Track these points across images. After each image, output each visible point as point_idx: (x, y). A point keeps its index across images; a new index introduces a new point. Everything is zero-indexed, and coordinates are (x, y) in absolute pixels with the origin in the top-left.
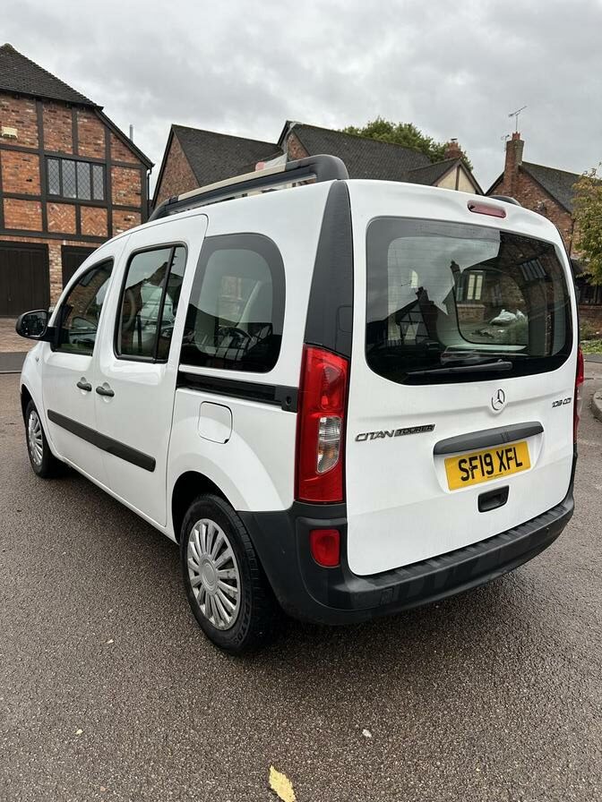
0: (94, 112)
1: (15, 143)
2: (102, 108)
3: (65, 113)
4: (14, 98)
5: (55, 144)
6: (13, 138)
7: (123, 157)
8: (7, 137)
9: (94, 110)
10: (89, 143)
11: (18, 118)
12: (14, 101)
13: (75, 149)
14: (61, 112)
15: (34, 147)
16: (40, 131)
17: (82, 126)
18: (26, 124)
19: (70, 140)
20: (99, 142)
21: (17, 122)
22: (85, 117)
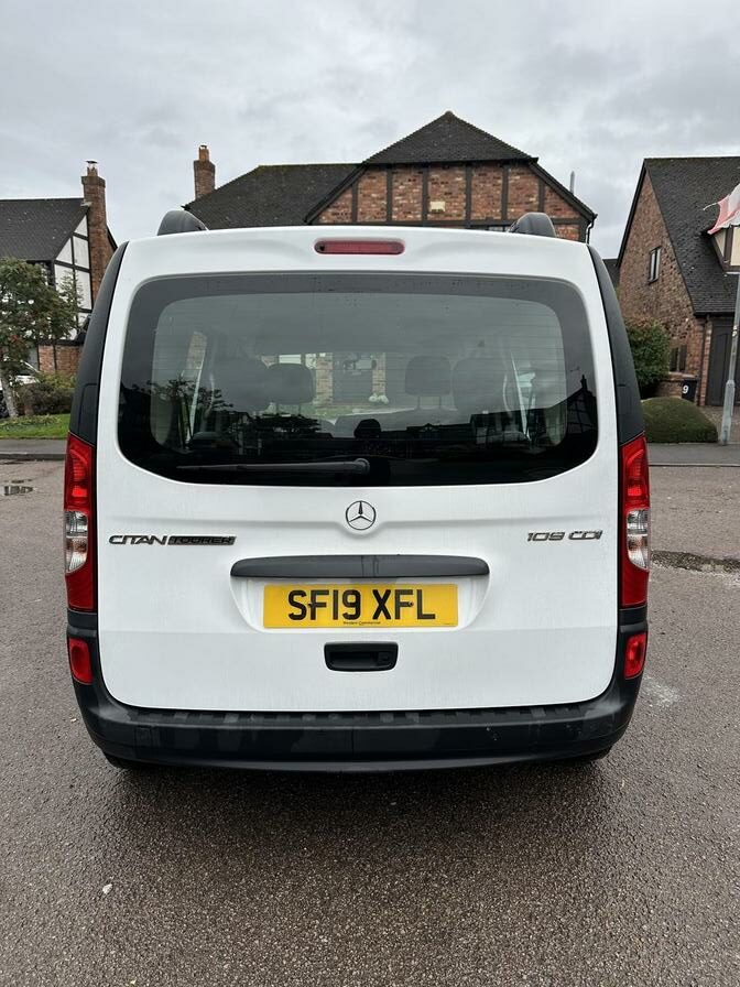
0: (528, 166)
1: (442, 217)
2: (537, 159)
3: (495, 174)
4: (444, 168)
5: (483, 210)
6: (440, 212)
7: (558, 213)
8: (434, 212)
9: (527, 163)
10: (520, 203)
11: (446, 190)
12: (445, 172)
13: (504, 212)
14: (492, 174)
15: (461, 218)
16: (468, 200)
17: (513, 185)
18: (454, 194)
19: (500, 203)
20: (531, 199)
21: (446, 194)
22: (518, 174)
